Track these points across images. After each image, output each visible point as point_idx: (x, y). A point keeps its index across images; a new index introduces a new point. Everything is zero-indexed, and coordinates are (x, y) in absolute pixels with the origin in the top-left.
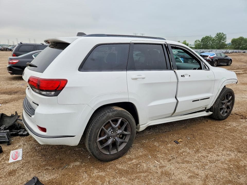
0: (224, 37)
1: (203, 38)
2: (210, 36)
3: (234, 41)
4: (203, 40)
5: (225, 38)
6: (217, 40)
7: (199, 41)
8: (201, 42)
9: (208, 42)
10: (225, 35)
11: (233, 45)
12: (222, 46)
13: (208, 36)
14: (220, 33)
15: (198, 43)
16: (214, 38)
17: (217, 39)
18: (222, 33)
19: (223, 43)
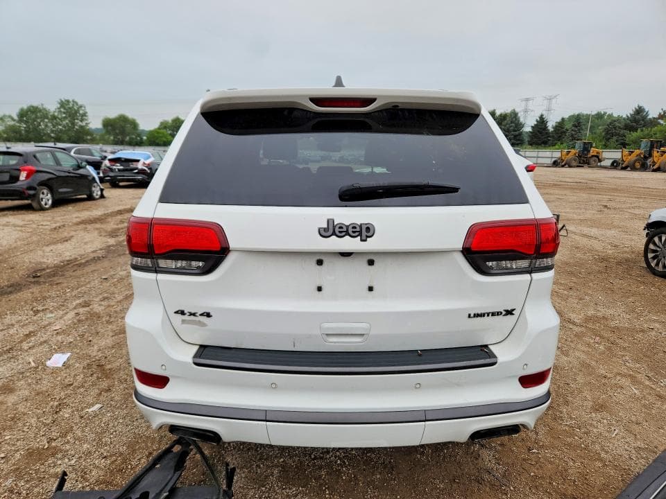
0: (81, 112)
1: (22, 110)
2: (40, 107)
3: (108, 124)
4: (23, 115)
5: (85, 114)
6: (65, 118)
7: (13, 120)
8: (18, 122)
9: (42, 123)
10: (81, 107)
11: (108, 132)
12: (81, 136)
13: (35, 104)
14: (68, 101)
15: (8, 123)
16: (54, 112)
17: (64, 115)
18: (73, 101)
19: (81, 127)
